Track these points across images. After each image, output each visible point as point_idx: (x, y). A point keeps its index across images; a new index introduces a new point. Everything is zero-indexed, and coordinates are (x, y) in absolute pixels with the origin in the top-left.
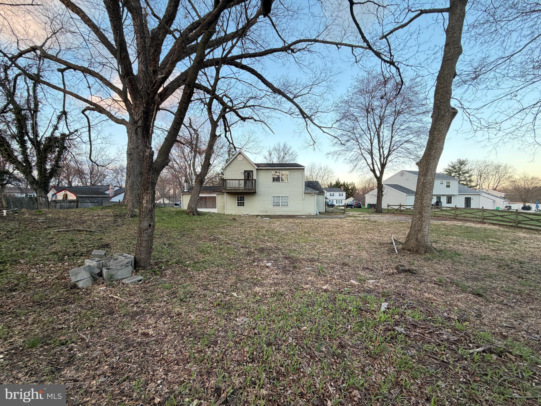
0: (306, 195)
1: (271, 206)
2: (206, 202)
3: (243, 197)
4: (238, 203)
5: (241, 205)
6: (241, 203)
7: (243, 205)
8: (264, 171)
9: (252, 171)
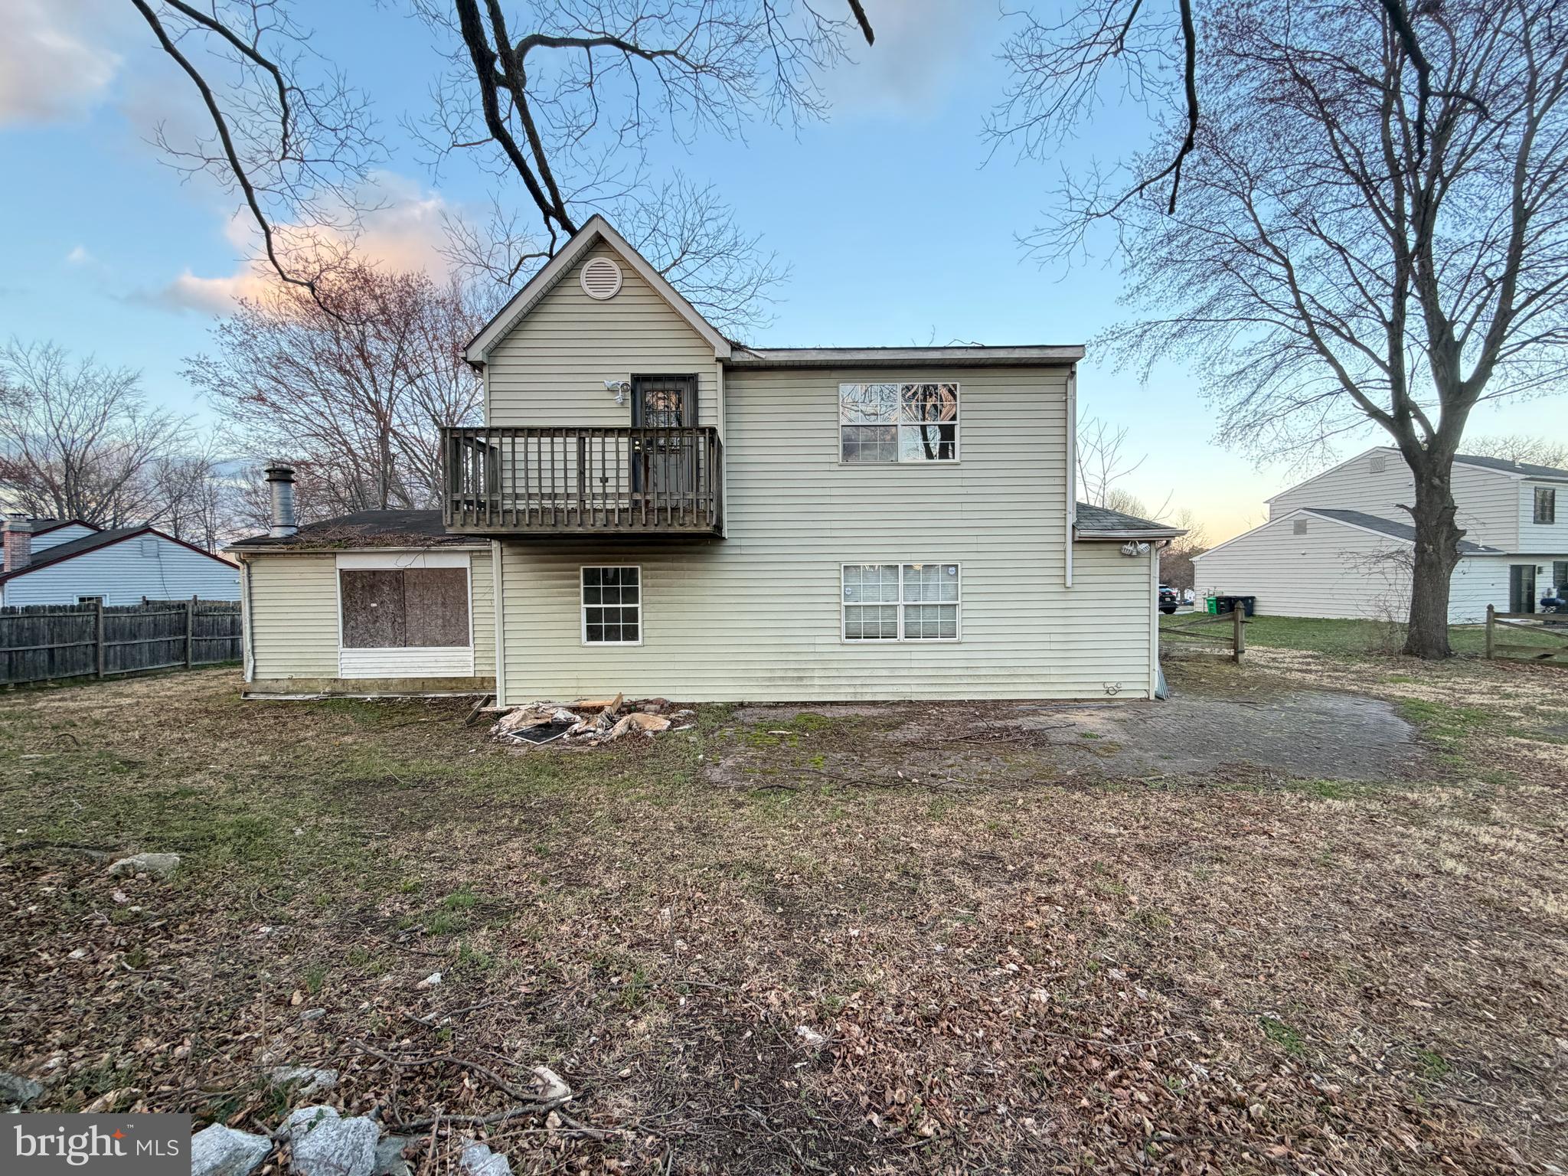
0: (1089, 554)
1: (829, 639)
2: (402, 605)
3: (631, 576)
4: (592, 615)
5: (612, 634)
6: (612, 614)
7: (631, 634)
8: (780, 380)
9: (691, 379)
